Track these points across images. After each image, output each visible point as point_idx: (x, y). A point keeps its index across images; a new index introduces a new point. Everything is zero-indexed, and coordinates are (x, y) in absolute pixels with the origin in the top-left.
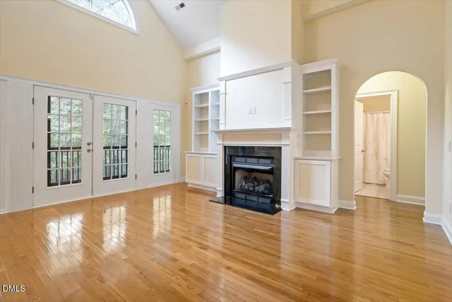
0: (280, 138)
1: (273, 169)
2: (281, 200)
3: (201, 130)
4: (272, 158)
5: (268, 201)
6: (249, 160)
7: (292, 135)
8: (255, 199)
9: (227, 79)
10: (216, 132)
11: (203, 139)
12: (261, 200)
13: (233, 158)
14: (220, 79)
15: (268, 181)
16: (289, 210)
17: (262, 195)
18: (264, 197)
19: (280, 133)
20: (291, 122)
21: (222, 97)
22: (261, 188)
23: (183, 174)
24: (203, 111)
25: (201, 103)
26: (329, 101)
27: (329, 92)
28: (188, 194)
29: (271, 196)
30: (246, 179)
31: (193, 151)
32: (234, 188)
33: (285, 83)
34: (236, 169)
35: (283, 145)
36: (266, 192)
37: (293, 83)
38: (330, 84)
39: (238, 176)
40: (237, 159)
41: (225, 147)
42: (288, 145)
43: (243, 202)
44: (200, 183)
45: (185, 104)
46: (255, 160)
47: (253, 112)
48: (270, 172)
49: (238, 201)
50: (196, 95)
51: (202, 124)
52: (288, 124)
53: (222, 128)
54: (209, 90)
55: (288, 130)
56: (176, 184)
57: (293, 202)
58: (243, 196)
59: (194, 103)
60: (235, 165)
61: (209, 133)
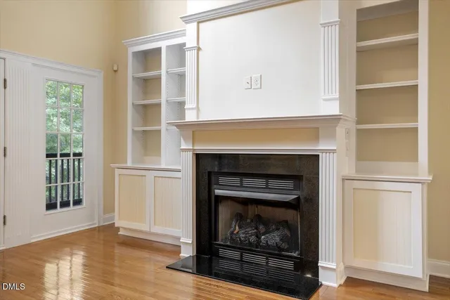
0: (316, 137)
1: (298, 199)
2: (319, 264)
3: (145, 123)
4: (297, 178)
5: (289, 265)
6: (247, 182)
7: (340, 131)
8: (261, 260)
9: (202, 19)
10: (178, 126)
11: (149, 140)
12: (273, 263)
13: (213, 178)
14: (187, 19)
15: (285, 224)
16: (335, 286)
17: (277, 252)
18: (280, 256)
19: (314, 126)
20: (337, 104)
21: (190, 56)
22: (273, 238)
23: (109, 208)
24: (149, 85)
25: (146, 70)
26: (415, 65)
27: (414, 44)
28: (119, 251)
29: (295, 255)
30: (240, 218)
31: (129, 164)
32: (216, 239)
33: (324, 25)
34: (220, 199)
35: (323, 151)
36: (285, 246)
37: (342, 25)
38: (415, 28)
39: (224, 213)
40: (222, 180)
41: (197, 155)
42: (333, 151)
43: (235, 268)
44: (145, 227)
45: (113, 74)
46: (260, 182)
47: (255, 85)
48: (294, 205)
49: (224, 265)
50: (136, 54)
51: (148, 112)
52: (333, 109)
53: (190, 117)
54: (163, 44)
55: (333, 120)
56: (94, 229)
57: (343, 267)
58: (235, 255)
59: (131, 70)
60: (218, 192)
61: (163, 127)
